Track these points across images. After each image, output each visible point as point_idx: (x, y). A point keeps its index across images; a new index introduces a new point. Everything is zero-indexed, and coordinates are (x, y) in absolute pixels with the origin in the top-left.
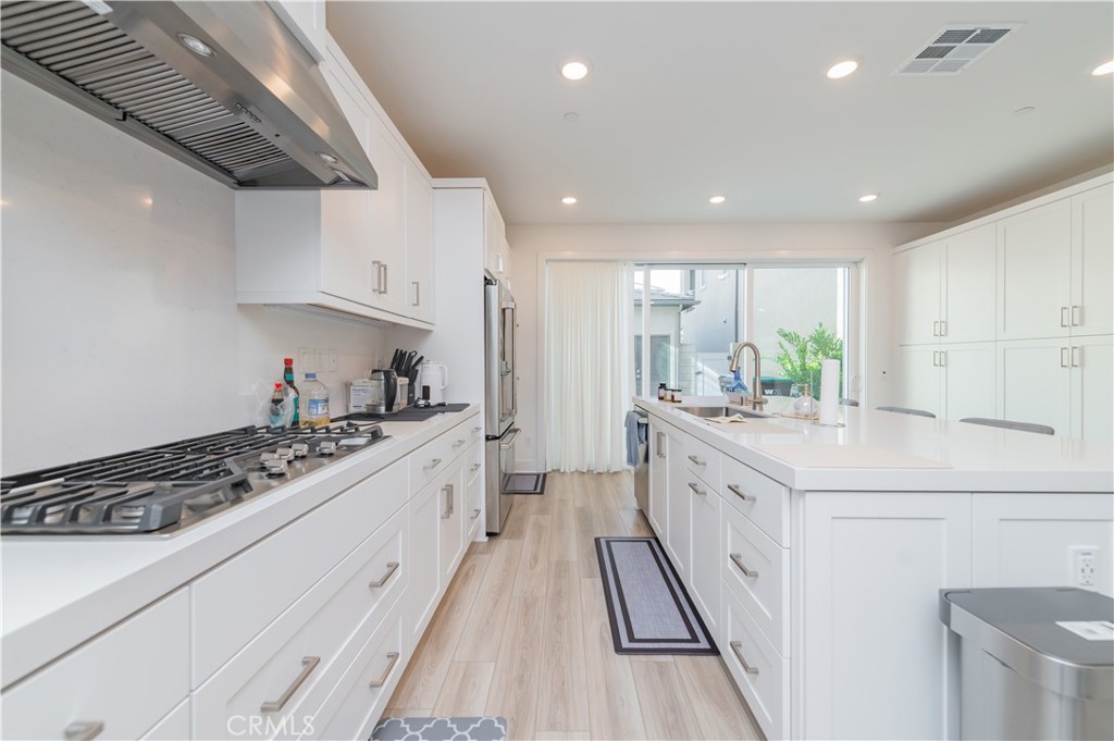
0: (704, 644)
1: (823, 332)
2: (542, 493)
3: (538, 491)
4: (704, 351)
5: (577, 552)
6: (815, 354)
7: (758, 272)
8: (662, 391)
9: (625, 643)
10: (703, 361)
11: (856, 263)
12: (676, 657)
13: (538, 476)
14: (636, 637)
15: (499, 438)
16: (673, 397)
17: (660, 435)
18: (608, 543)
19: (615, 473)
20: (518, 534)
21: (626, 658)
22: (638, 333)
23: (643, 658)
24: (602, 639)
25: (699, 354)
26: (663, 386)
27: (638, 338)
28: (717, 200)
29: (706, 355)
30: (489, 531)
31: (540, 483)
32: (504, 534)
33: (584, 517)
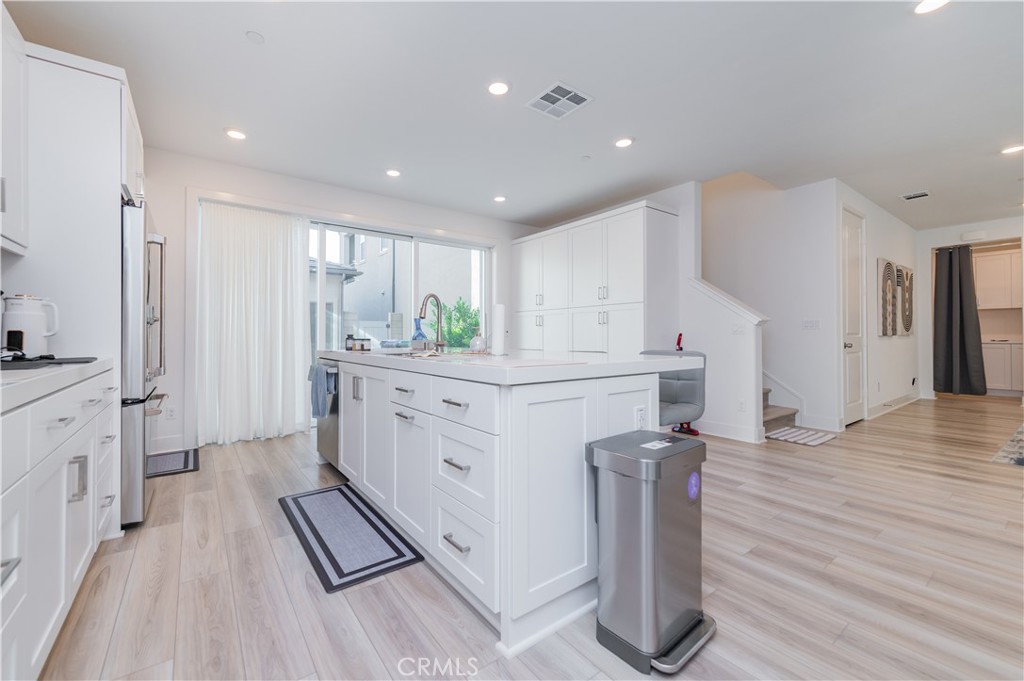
0: (410, 556)
1: (464, 304)
2: (196, 468)
3: (191, 467)
4: (363, 319)
5: (258, 516)
6: (458, 321)
7: (423, 246)
8: (350, 343)
9: (335, 580)
10: (365, 329)
11: (490, 248)
12: (387, 575)
13: (187, 453)
14: (345, 572)
15: (143, 401)
16: (362, 346)
17: (356, 380)
18: (295, 500)
19: (286, 436)
20: (174, 516)
21: (339, 594)
22: (313, 300)
23: (356, 588)
24: (309, 587)
25: (361, 322)
26: (350, 337)
27: (313, 306)
28: (393, 173)
29: (368, 323)
30: (125, 522)
31: (192, 461)
32: (147, 523)
33: (260, 484)
